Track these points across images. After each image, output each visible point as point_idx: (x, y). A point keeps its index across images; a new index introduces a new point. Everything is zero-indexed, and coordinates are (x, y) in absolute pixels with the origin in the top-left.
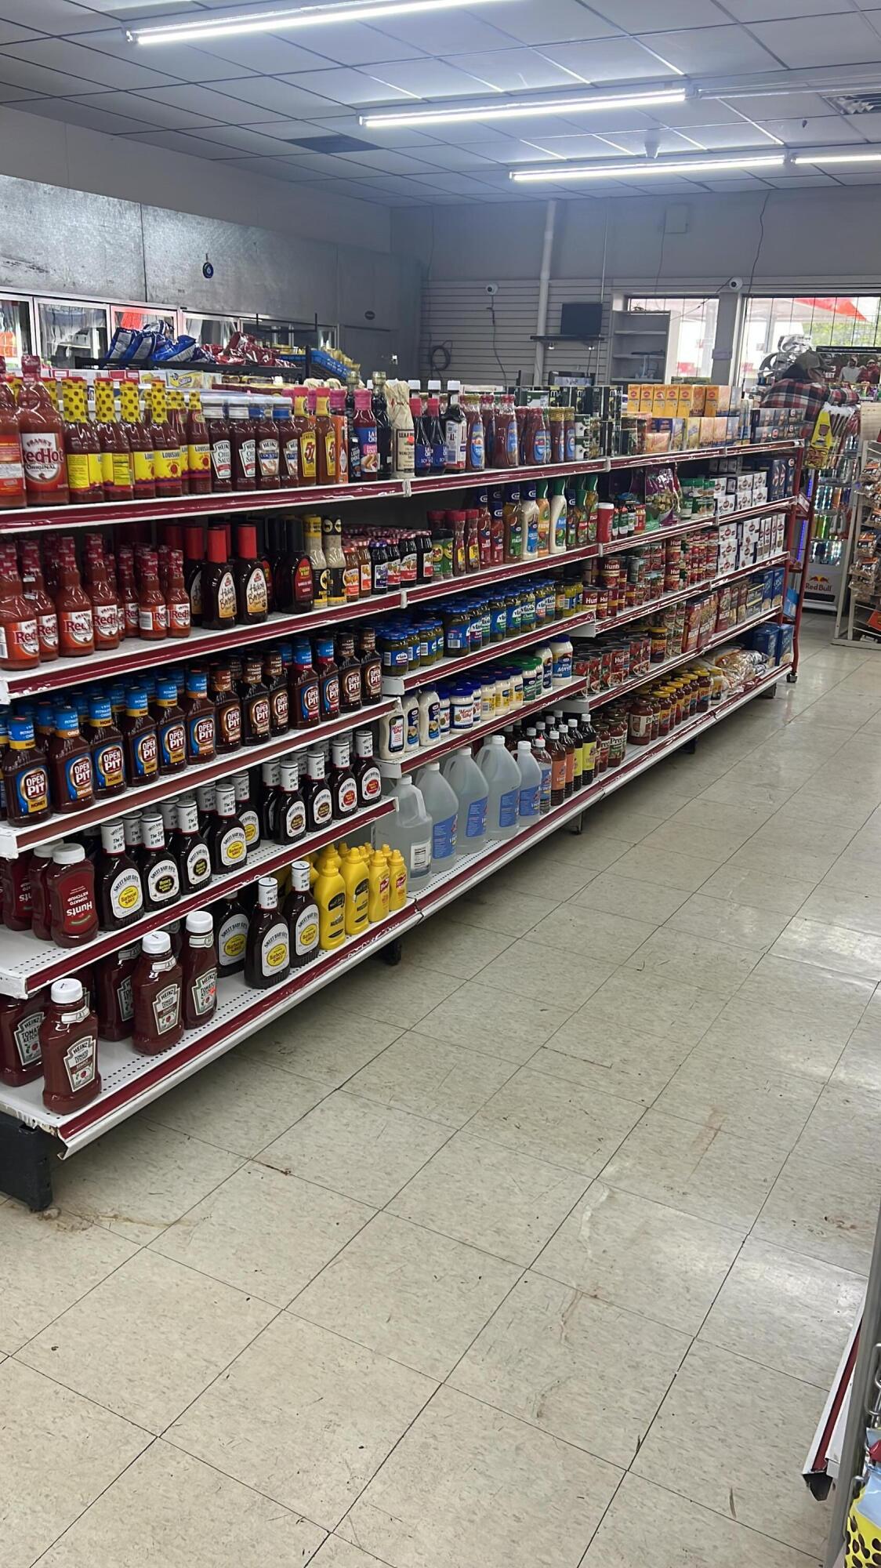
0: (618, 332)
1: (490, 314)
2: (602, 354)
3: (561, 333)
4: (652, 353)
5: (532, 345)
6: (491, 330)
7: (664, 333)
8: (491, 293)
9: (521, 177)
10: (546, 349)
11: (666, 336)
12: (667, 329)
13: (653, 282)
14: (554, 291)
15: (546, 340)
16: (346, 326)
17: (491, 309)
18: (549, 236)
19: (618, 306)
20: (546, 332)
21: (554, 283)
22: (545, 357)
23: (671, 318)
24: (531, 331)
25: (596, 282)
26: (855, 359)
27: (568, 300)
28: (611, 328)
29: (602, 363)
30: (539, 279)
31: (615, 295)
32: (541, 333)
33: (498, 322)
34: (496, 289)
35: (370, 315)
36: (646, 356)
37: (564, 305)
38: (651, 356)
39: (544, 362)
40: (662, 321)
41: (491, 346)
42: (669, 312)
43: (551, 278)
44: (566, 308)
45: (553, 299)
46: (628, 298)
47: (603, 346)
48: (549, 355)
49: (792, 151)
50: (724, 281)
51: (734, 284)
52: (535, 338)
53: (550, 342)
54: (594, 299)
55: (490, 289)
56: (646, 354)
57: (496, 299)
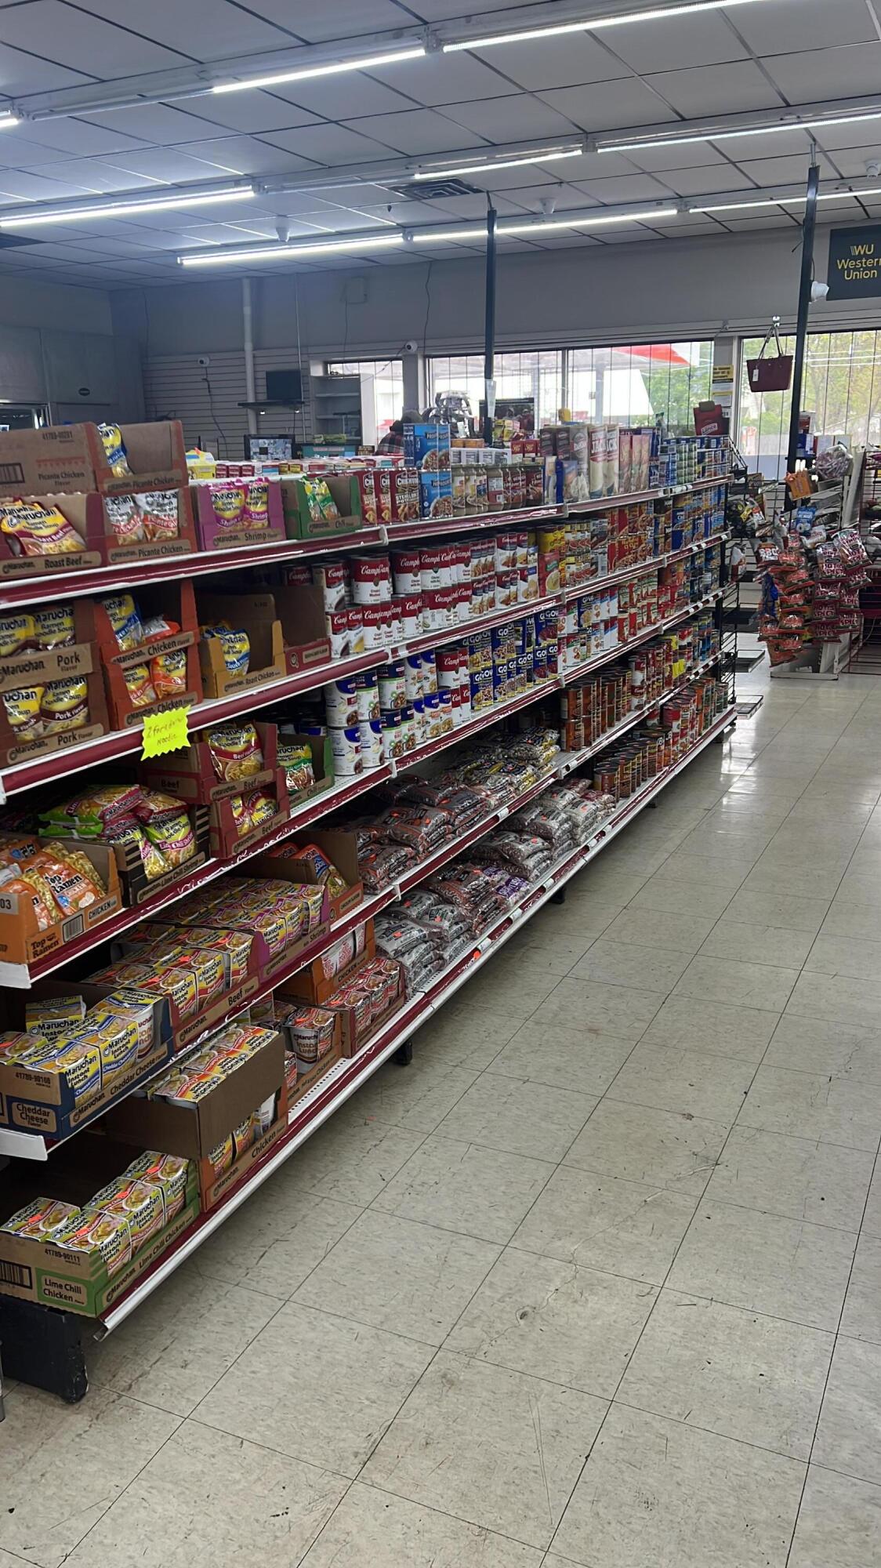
0: (318, 395)
1: (206, 384)
2: (307, 416)
3: (268, 399)
4: (350, 413)
5: (243, 411)
6: (208, 399)
7: (357, 394)
8: (204, 365)
9: (189, 262)
10: (258, 415)
11: (359, 397)
12: (359, 390)
13: (341, 348)
14: (259, 361)
15: (257, 406)
16: (58, 403)
17: (206, 380)
18: (247, 310)
19: (317, 371)
20: (256, 397)
21: (258, 353)
22: (258, 422)
23: (362, 380)
24: (241, 399)
25: (294, 351)
26: (512, 409)
27: (271, 368)
28: (311, 392)
29: (307, 424)
30: (243, 350)
31: (311, 362)
32: (251, 400)
33: (214, 392)
34: (208, 362)
35: (84, 392)
36: (344, 417)
37: (268, 374)
38: (349, 416)
39: (257, 426)
40: (354, 382)
41: (209, 413)
42: (359, 375)
43: (255, 349)
44: (270, 375)
45: (259, 368)
46: (326, 364)
47: (307, 409)
48: (261, 419)
49: (408, 230)
50: (400, 345)
51: (409, 347)
52: (245, 405)
53: (262, 407)
54: (293, 367)
55: (202, 362)
56: (344, 414)
57: (210, 371)
